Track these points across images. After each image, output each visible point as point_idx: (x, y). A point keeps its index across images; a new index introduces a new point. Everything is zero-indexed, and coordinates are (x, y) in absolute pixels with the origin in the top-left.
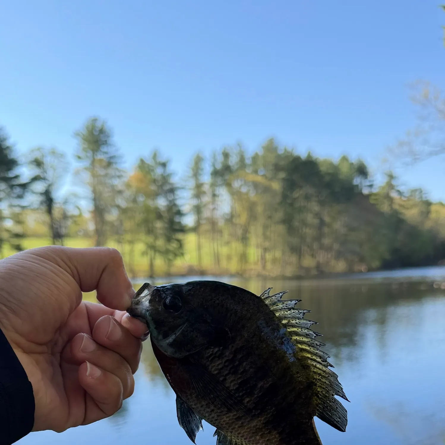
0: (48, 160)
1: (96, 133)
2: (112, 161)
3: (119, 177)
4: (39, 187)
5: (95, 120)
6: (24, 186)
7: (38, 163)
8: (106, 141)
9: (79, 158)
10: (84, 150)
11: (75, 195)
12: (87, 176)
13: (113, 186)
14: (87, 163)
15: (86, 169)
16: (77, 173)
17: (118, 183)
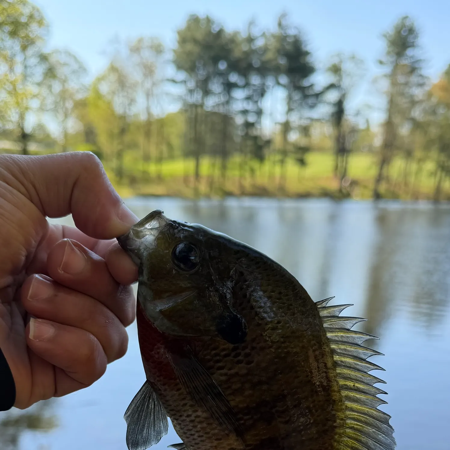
0: (347, 66)
1: (404, 34)
2: (416, 66)
3: (421, 85)
4: (332, 96)
5: (406, 18)
6: (318, 95)
7: (336, 70)
8: (413, 42)
9: (381, 62)
10: (388, 53)
11: (369, 107)
12: (385, 85)
13: (412, 96)
14: (387, 69)
15: (385, 76)
16: (375, 81)
17: (418, 93)
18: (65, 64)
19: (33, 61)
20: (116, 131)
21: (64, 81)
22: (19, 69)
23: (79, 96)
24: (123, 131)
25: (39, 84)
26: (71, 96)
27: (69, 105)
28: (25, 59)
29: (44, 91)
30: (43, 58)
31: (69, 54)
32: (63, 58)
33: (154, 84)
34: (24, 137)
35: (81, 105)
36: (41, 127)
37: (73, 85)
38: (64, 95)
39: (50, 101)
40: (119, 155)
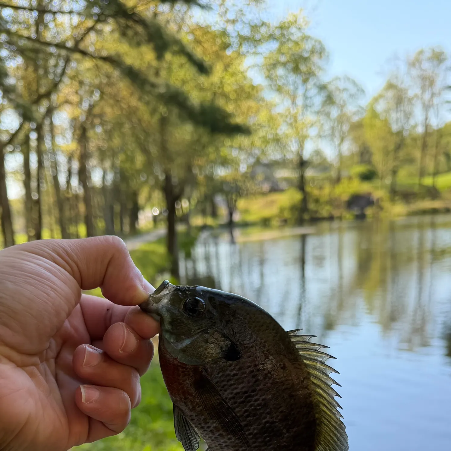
18: (345, 90)
19: (313, 91)
20: (392, 147)
21: (342, 107)
22: (300, 101)
23: (355, 119)
24: (399, 147)
25: (318, 113)
26: (348, 119)
27: (346, 128)
28: (306, 90)
29: (322, 118)
30: (322, 88)
31: (348, 79)
32: (341, 85)
33: (433, 95)
34: (302, 164)
35: (357, 127)
36: (318, 153)
37: (350, 109)
38: (341, 120)
39: (327, 127)
40: (394, 172)
